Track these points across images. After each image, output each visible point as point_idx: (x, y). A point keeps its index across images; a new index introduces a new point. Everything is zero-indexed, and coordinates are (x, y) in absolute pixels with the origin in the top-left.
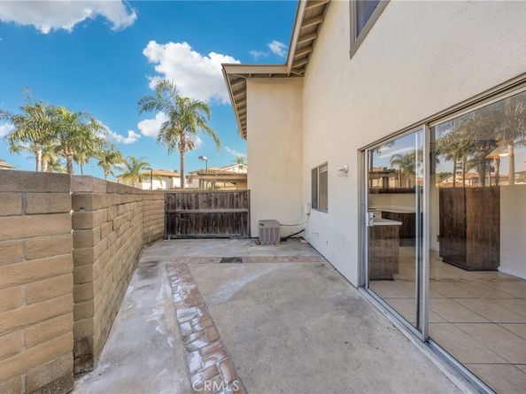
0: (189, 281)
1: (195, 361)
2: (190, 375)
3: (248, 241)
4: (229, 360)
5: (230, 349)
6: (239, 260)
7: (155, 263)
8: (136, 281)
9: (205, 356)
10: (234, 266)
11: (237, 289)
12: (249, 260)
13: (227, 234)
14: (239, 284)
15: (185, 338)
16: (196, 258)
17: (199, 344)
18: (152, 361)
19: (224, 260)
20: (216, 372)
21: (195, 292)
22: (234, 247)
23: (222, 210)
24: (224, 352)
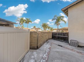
0: (51, 46)
1: (45, 55)
2: (43, 56)
3: (67, 44)
4: (48, 58)
5: (49, 57)
6: (62, 46)
7: (49, 42)
8: (46, 43)
9: (46, 55)
10: (60, 47)
11: (57, 50)
12: (64, 47)
13: (62, 41)
14: (58, 50)
15: (46, 52)
16: (54, 43)
17: (47, 54)
18: (42, 52)
19: (59, 45)
20: (46, 58)
21: (51, 48)
22: (63, 44)
23: (61, 36)
24: (48, 57)
